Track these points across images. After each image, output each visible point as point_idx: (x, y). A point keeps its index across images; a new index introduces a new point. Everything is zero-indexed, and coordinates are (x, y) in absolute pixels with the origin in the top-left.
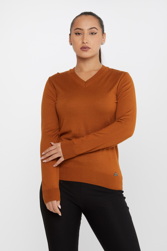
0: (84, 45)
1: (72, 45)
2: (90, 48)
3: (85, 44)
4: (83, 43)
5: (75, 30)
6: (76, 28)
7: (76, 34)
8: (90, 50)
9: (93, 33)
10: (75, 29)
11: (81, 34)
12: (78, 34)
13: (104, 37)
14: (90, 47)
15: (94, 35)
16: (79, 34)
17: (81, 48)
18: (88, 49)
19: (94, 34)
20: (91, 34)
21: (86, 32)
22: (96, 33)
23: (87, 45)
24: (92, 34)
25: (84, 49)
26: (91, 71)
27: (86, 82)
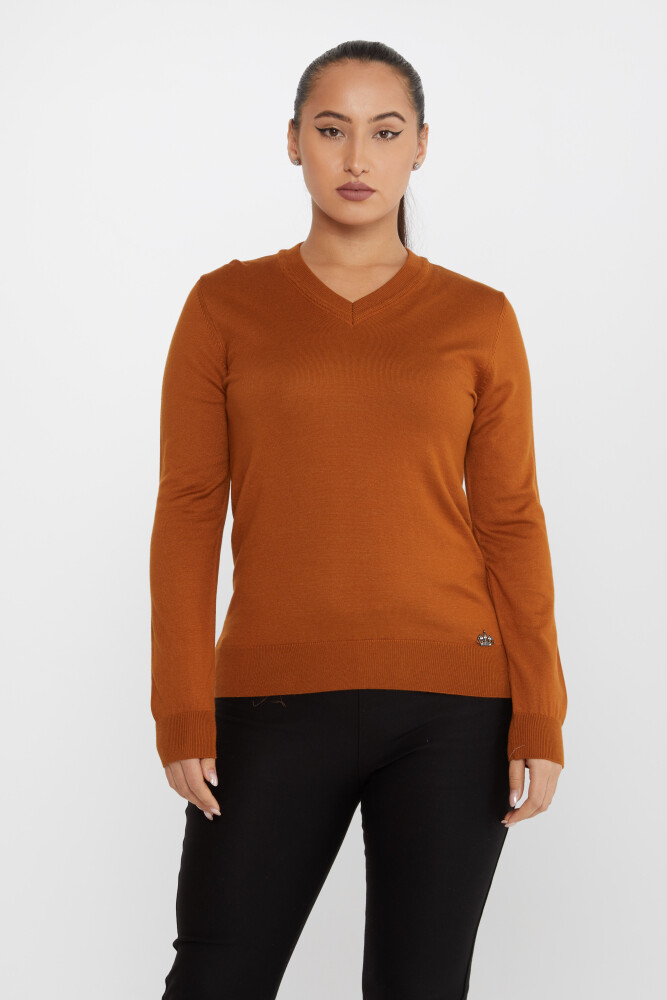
0: (353, 179)
1: (300, 163)
2: (373, 191)
3: (357, 176)
4: (350, 171)
5: (319, 116)
6: (322, 109)
7: (322, 131)
8: (374, 196)
9: (387, 132)
10: (318, 113)
11: (339, 135)
12: (328, 133)
13: (424, 142)
14: (372, 187)
15: (391, 139)
16: (333, 132)
17: (339, 189)
18: (365, 193)
19: (390, 135)
20: (379, 136)
21: (362, 130)
22: (396, 134)
23: (363, 180)
24: (383, 134)
25: (352, 194)
26: (370, 267)
27: (353, 304)
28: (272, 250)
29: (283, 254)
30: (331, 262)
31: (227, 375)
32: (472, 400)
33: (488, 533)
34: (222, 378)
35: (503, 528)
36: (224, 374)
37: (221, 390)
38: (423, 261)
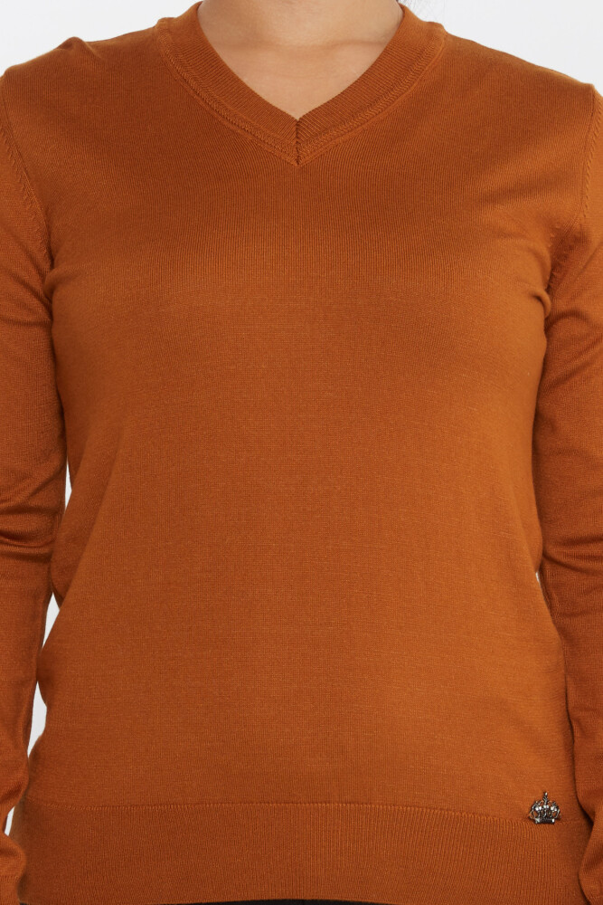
26: (332, 47)
27: (298, 123)
28: (144, 21)
29: (166, 25)
30: (255, 40)
31: (52, 266)
32: (539, 305)
33: (564, 560)
34: (42, 275)
35: (584, 550)
36: (45, 266)
37: (40, 299)
38: (434, 28)
